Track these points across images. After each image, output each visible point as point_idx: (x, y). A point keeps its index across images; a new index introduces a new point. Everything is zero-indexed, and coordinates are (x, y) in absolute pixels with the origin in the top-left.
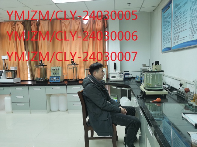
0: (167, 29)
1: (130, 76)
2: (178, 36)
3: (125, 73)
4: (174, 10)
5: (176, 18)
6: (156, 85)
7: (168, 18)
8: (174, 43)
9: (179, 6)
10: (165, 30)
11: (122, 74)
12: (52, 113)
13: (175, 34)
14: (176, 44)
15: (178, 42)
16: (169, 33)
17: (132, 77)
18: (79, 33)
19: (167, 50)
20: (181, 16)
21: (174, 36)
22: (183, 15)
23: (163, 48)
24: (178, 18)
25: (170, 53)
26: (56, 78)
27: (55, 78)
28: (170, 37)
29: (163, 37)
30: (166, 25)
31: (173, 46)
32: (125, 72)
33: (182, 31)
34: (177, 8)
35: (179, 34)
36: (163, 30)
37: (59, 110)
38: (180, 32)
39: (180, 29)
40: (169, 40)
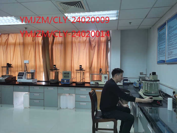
0: (162, 45)
1: (128, 82)
2: (171, 52)
3: (124, 79)
4: (168, 31)
5: (170, 38)
6: (153, 92)
7: (163, 36)
8: (168, 58)
9: (173, 29)
10: (160, 45)
12: (61, 110)
13: (169, 50)
14: (170, 59)
15: (171, 57)
16: (164, 49)
17: (130, 82)
18: (86, 44)
19: (162, 63)
20: (174, 37)
22: (175, 36)
23: (158, 60)
24: (171, 38)
25: (165, 65)
27: (65, 81)
28: (164, 51)
29: (158, 51)
30: (161, 42)
31: (167, 59)
33: (175, 49)
34: (171, 30)
35: (172, 51)
36: (159, 45)
38: (173, 49)
39: (173, 47)
40: (163, 54)
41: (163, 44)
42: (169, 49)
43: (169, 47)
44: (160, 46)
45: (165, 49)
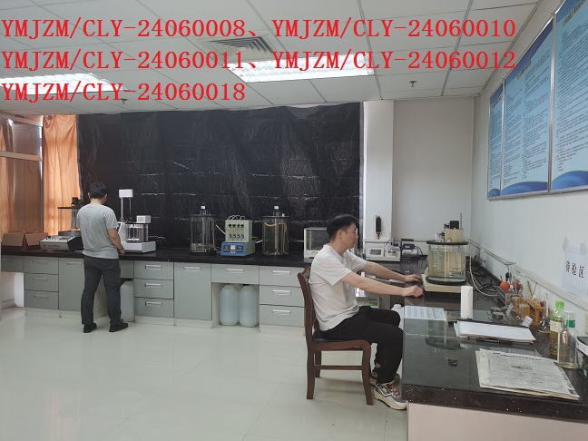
0: (497, 147)
1: (415, 252)
2: (510, 167)
3: (403, 243)
4: (505, 107)
5: (507, 128)
8: (505, 181)
11: (397, 245)
12: (223, 329)
14: (508, 184)
15: (509, 180)
16: (498, 158)
17: (420, 254)
20: (514, 126)
22: (516, 124)
23: (490, 189)
24: (510, 129)
26: (237, 248)
27: (233, 247)
28: (499, 165)
29: (490, 163)
30: (495, 138)
31: (503, 186)
32: (403, 240)
33: (515, 158)
34: (510, 105)
35: (511, 163)
36: (491, 147)
37: (238, 324)
39: (512, 153)
40: (498, 172)
41: (497, 144)
42: (507, 159)
43: (506, 153)
44: (492, 150)
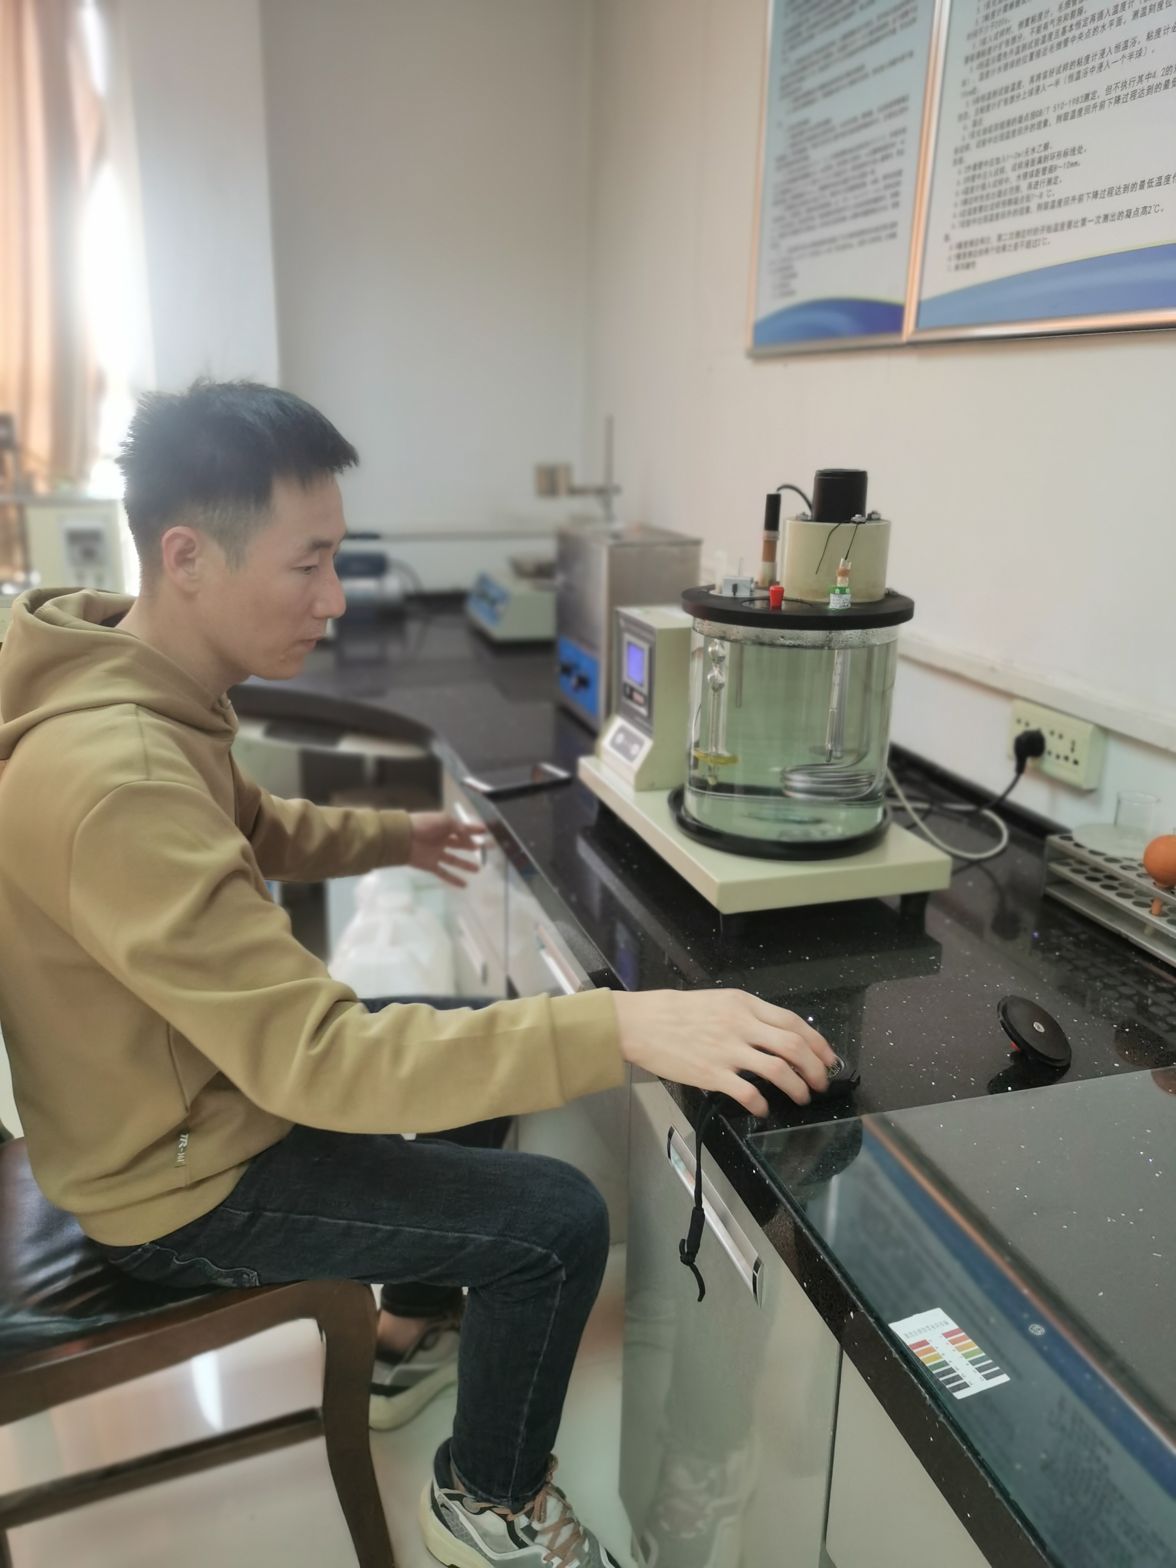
8: (964, 254)
10: (811, 82)
13: (983, 135)
15: (1027, 239)
16: (881, 130)
19: (828, 334)
21: (972, 157)
29: (776, 178)
33: (1123, 94)
40: (870, 207)
41: (872, 57)
42: (991, 118)
43: (985, 87)
44: (807, 99)
45: (897, 123)
